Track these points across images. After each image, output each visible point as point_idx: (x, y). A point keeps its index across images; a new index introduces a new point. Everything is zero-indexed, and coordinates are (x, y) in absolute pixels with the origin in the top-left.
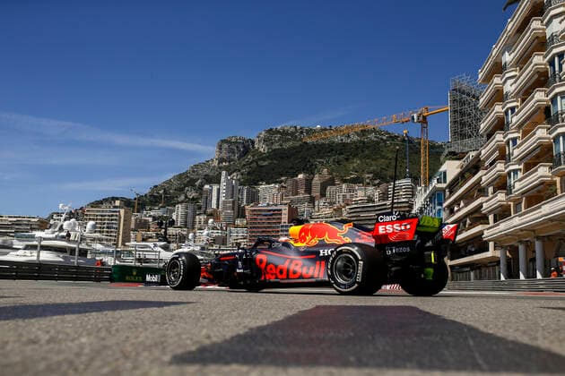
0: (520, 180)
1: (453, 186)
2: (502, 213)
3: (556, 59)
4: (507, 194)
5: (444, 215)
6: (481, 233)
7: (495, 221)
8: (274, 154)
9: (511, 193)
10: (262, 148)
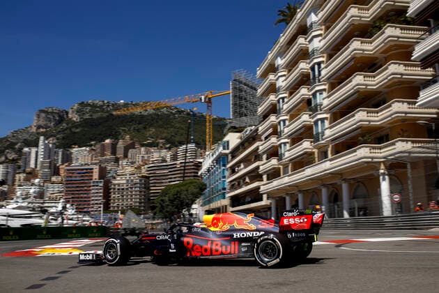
0: (289, 151)
1: (235, 153)
2: (274, 174)
3: (316, 66)
4: (278, 160)
5: (227, 173)
6: (258, 188)
7: (268, 179)
8: (85, 123)
9: (281, 160)
10: (75, 118)
